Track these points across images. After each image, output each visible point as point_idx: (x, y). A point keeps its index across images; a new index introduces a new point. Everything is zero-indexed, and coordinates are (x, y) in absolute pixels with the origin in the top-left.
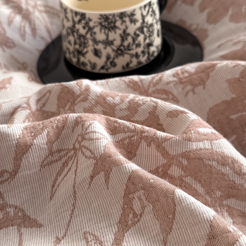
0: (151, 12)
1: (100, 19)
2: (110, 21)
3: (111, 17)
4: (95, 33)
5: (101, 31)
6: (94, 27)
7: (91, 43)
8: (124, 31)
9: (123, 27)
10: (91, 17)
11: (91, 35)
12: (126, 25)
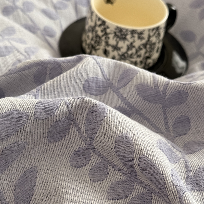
0: (157, 34)
1: (116, 29)
2: (123, 33)
3: (124, 31)
4: (109, 38)
5: (114, 38)
6: (110, 33)
7: (103, 43)
8: (131, 44)
9: (131, 40)
10: (109, 26)
11: (106, 38)
12: (134, 40)
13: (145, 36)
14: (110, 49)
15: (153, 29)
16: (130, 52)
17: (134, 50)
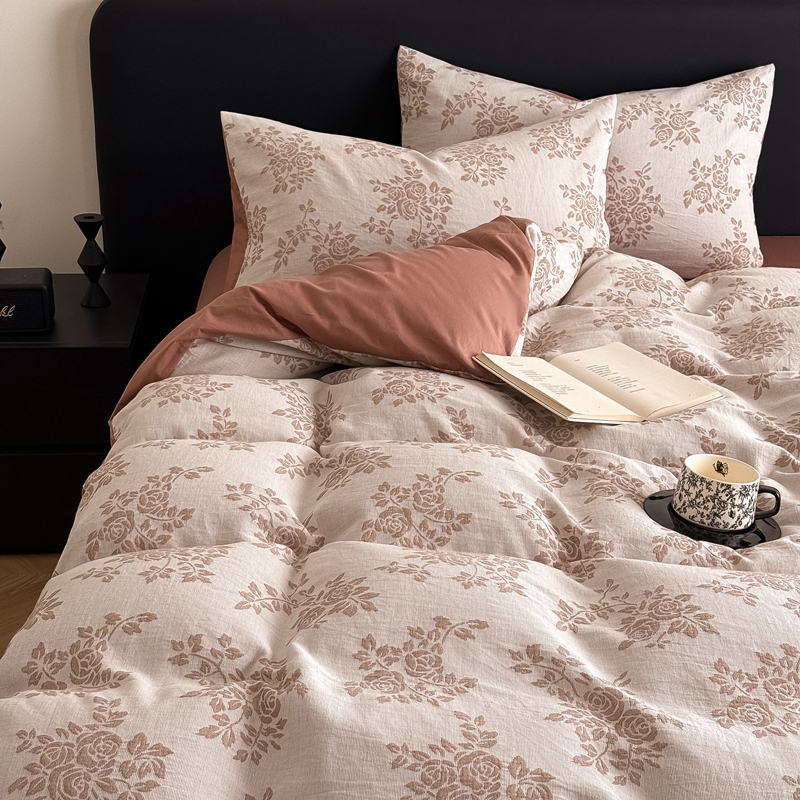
13: (714, 487)
14: (683, 493)
15: (723, 485)
16: (698, 500)
17: (701, 500)
